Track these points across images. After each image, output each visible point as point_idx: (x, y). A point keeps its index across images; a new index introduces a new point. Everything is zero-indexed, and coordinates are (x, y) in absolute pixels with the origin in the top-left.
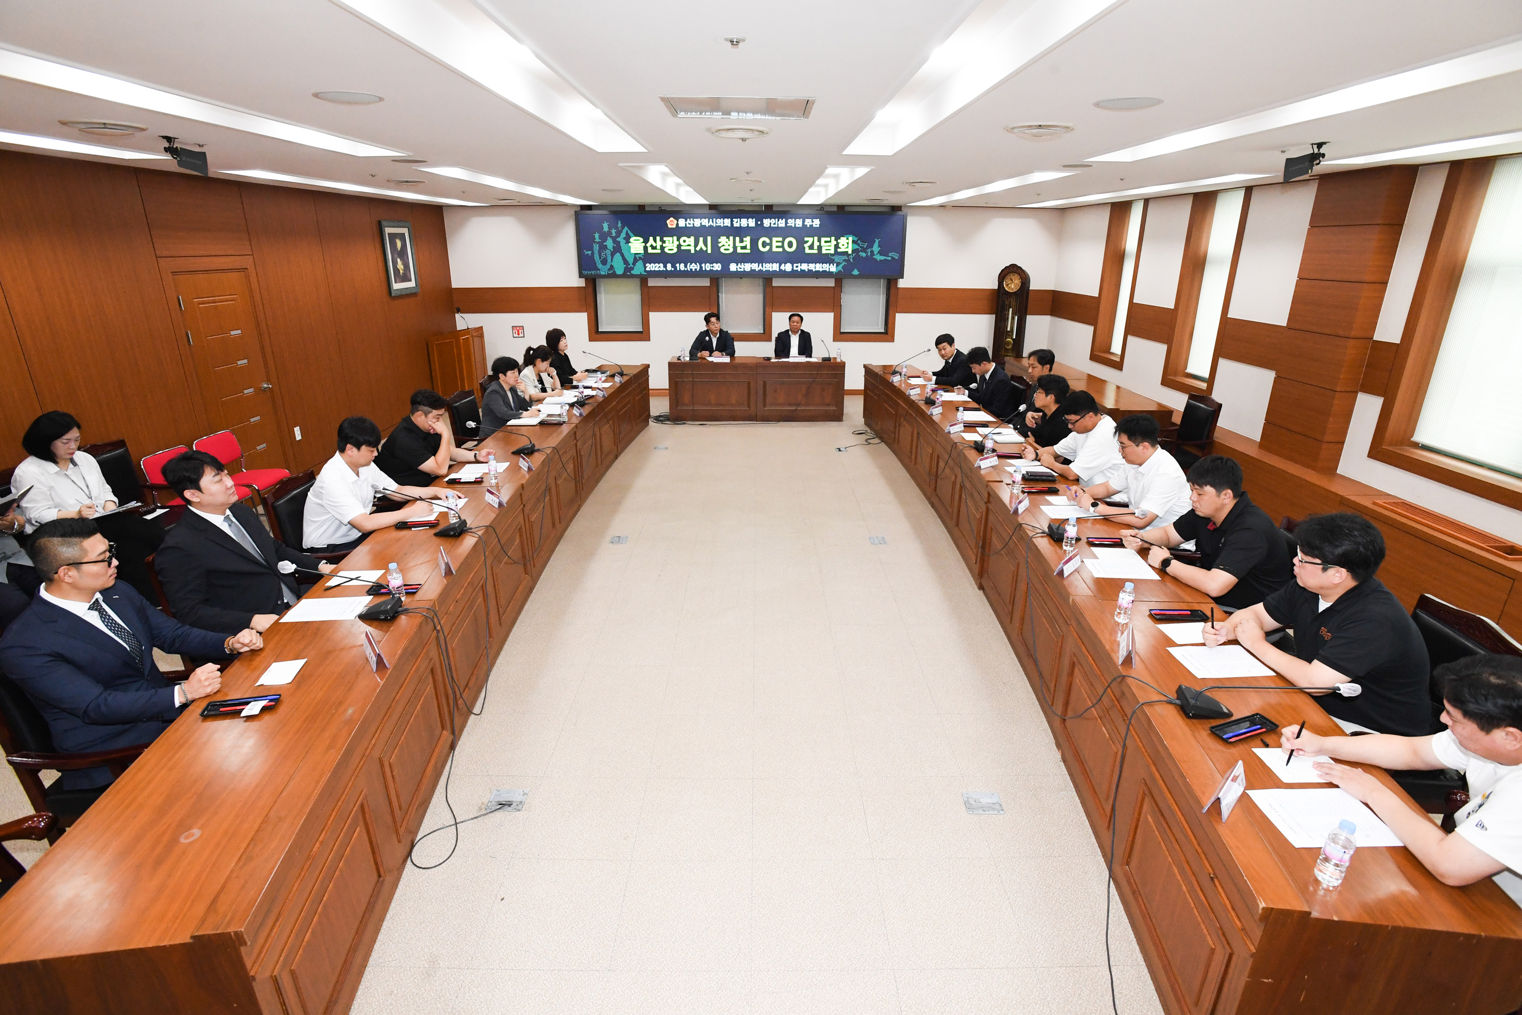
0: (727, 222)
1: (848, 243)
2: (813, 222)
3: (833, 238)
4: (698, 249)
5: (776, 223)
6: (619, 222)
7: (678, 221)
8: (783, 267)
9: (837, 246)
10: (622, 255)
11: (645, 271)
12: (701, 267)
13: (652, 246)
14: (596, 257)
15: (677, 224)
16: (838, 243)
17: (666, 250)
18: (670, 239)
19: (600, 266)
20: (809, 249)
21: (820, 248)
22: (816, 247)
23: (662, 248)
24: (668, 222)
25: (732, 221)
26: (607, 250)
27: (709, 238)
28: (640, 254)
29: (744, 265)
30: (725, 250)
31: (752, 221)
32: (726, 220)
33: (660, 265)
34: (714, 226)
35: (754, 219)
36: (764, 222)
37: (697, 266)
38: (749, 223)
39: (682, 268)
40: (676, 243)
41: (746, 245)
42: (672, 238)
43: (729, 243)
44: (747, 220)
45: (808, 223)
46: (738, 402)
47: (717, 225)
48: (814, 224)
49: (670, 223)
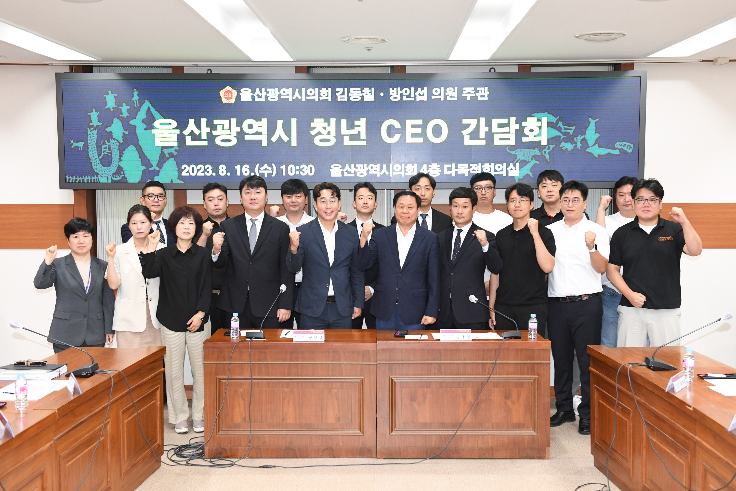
0: (326, 94)
1: (540, 128)
2: (476, 91)
3: (513, 120)
4: (274, 139)
5: (412, 95)
6: (136, 93)
7: (239, 92)
9: (520, 133)
10: (139, 149)
11: (180, 177)
12: (279, 171)
13: (192, 134)
14: (93, 153)
15: (238, 97)
16: (522, 128)
17: (218, 141)
18: (226, 122)
19: (97, 166)
20: (471, 139)
21: (490, 136)
22: (482, 135)
24: (222, 93)
25: (334, 93)
26: (112, 141)
27: (294, 121)
28: (173, 147)
29: (355, 167)
30: (322, 140)
31: (369, 92)
32: (324, 91)
33: (206, 167)
34: (304, 100)
35: (373, 89)
36: (391, 94)
37: (272, 170)
38: (363, 94)
39: (246, 172)
40: (236, 129)
41: (359, 132)
42: (228, 120)
43: (328, 129)
44: (361, 90)
45: (469, 93)
46: (339, 422)
47: (308, 98)
48: (479, 95)
49: (224, 95)
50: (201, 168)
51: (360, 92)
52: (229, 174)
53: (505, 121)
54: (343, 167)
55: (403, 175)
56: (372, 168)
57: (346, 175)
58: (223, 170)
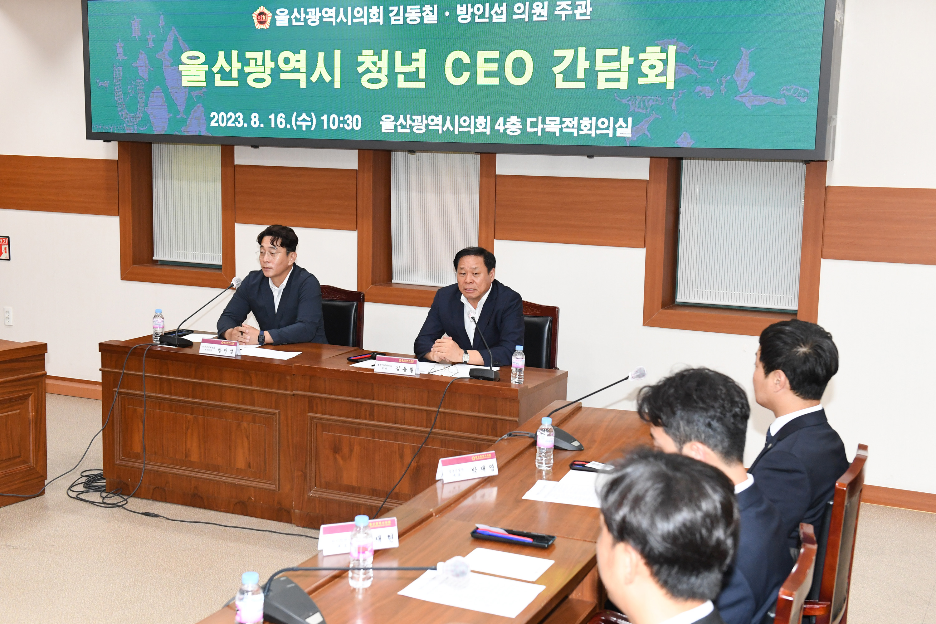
0: (377, 13)
1: (665, 62)
2: (575, 7)
3: (625, 50)
4: (314, 78)
5: (487, 15)
6: (162, 17)
7: (274, 14)
8: (500, 125)
9: (635, 70)
10: (166, 91)
11: (209, 128)
12: (320, 123)
13: (222, 70)
14: (119, 95)
15: (273, 21)
16: (639, 63)
17: (250, 81)
18: (259, 55)
19: (123, 112)
20: (564, 80)
21: (591, 75)
22: (581, 74)
24: (254, 15)
25: (387, 12)
26: (138, 80)
27: (337, 54)
28: (200, 88)
29: (411, 118)
30: (371, 81)
31: (431, 11)
32: (374, 10)
33: (237, 115)
34: (349, 23)
35: (436, 6)
36: (458, 13)
37: (312, 121)
38: (424, 14)
39: (281, 123)
40: (270, 65)
41: (417, 69)
42: (262, 53)
43: (379, 64)
44: (421, 9)
45: (564, 9)
46: (250, 468)
47: (355, 20)
48: (578, 12)
49: (257, 19)
50: (231, 117)
51: (419, 11)
52: (262, 126)
53: (614, 52)
54: (396, 120)
55: (473, 133)
56: (432, 120)
57: (400, 130)
58: (255, 120)
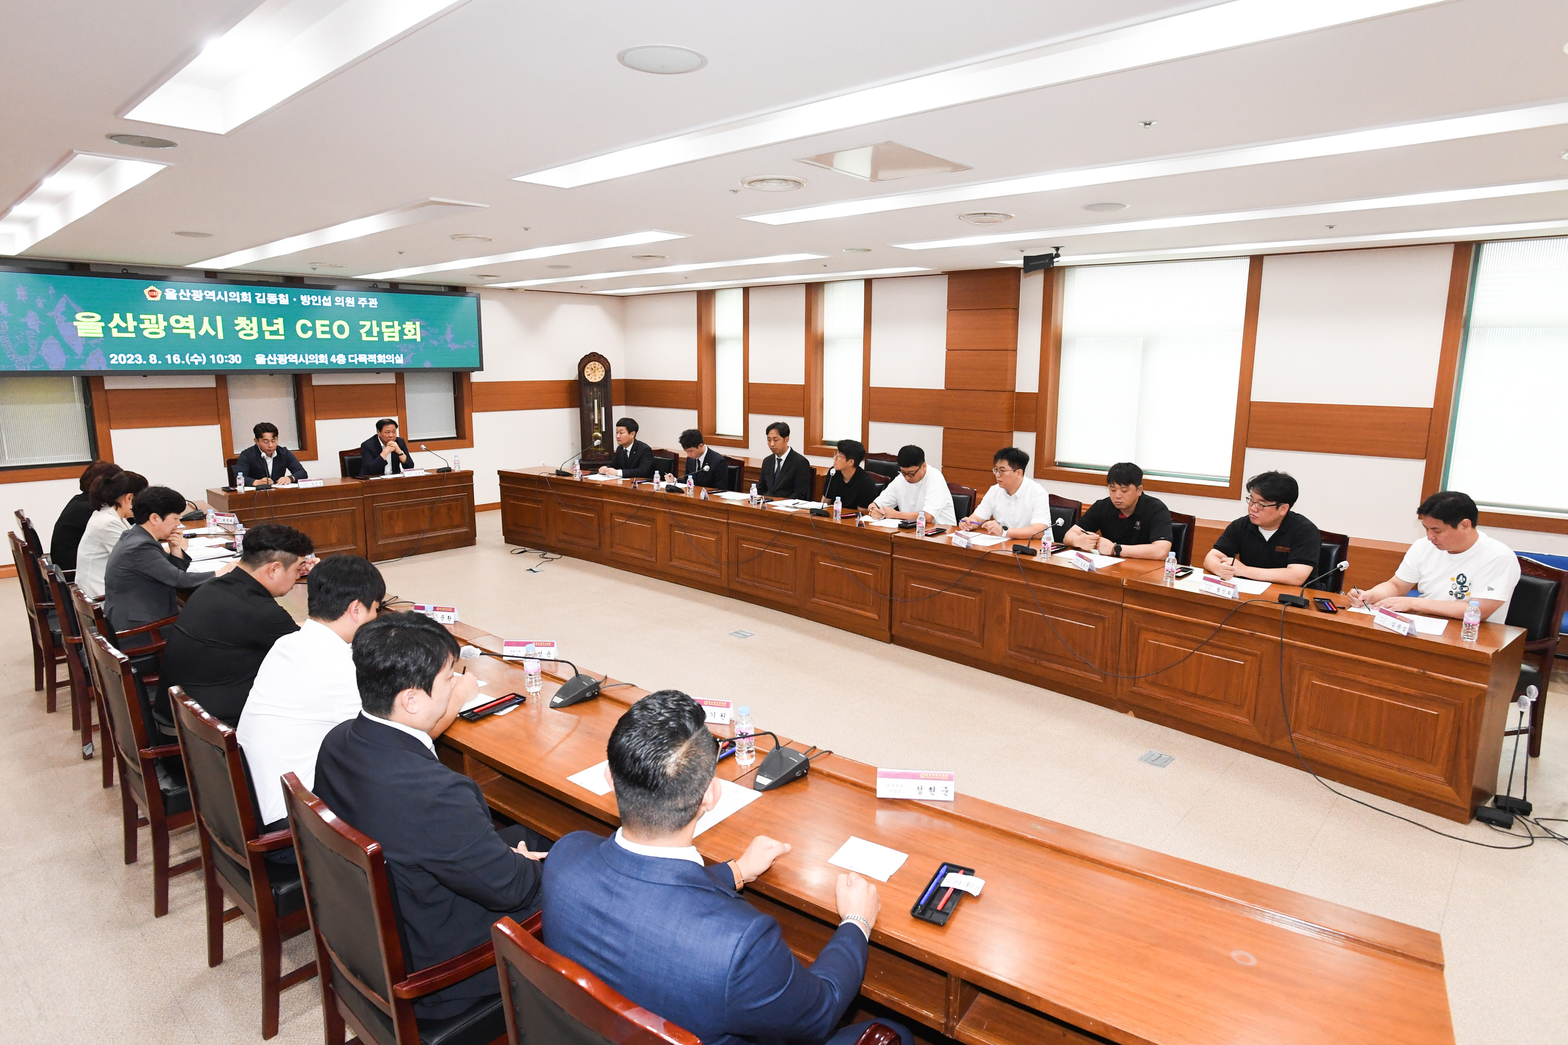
0: (246, 297)
1: (415, 329)
2: (368, 301)
3: (396, 323)
4: (202, 333)
5: (320, 301)
6: (52, 288)
7: (163, 292)
8: (333, 359)
9: (402, 333)
10: (61, 340)
11: (110, 365)
12: (209, 360)
13: (118, 326)
16: (403, 329)
17: (146, 333)
18: (153, 318)
20: (367, 336)
21: (380, 334)
22: (375, 334)
23: (138, 330)
25: (253, 297)
26: (27, 332)
27: (219, 319)
28: (98, 338)
29: (277, 356)
30: (246, 335)
31: (284, 298)
32: (244, 294)
33: (136, 356)
34: (226, 301)
35: (287, 295)
36: (302, 299)
37: (202, 358)
38: (279, 299)
39: (177, 361)
40: (163, 324)
41: (278, 329)
42: (155, 316)
43: (251, 325)
44: (277, 295)
45: (363, 302)
47: (230, 299)
48: (370, 304)
49: (149, 294)
50: (130, 357)
51: (276, 297)
52: (160, 362)
53: (391, 324)
54: (266, 357)
55: (317, 363)
56: (291, 357)
57: (269, 363)
58: (153, 359)
